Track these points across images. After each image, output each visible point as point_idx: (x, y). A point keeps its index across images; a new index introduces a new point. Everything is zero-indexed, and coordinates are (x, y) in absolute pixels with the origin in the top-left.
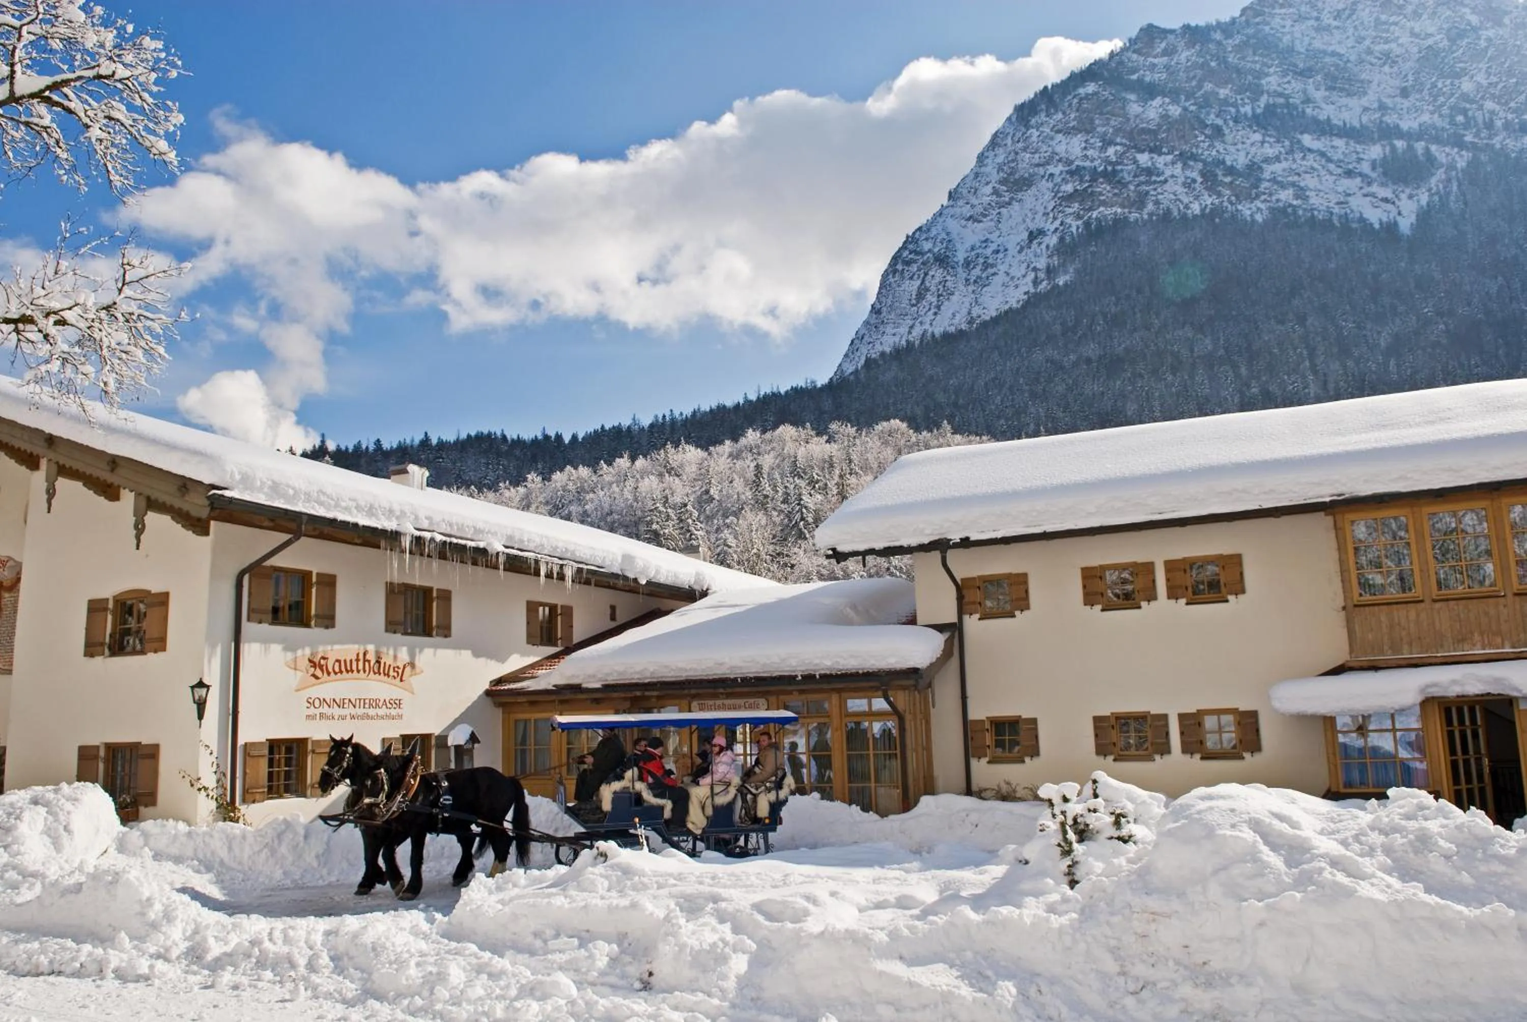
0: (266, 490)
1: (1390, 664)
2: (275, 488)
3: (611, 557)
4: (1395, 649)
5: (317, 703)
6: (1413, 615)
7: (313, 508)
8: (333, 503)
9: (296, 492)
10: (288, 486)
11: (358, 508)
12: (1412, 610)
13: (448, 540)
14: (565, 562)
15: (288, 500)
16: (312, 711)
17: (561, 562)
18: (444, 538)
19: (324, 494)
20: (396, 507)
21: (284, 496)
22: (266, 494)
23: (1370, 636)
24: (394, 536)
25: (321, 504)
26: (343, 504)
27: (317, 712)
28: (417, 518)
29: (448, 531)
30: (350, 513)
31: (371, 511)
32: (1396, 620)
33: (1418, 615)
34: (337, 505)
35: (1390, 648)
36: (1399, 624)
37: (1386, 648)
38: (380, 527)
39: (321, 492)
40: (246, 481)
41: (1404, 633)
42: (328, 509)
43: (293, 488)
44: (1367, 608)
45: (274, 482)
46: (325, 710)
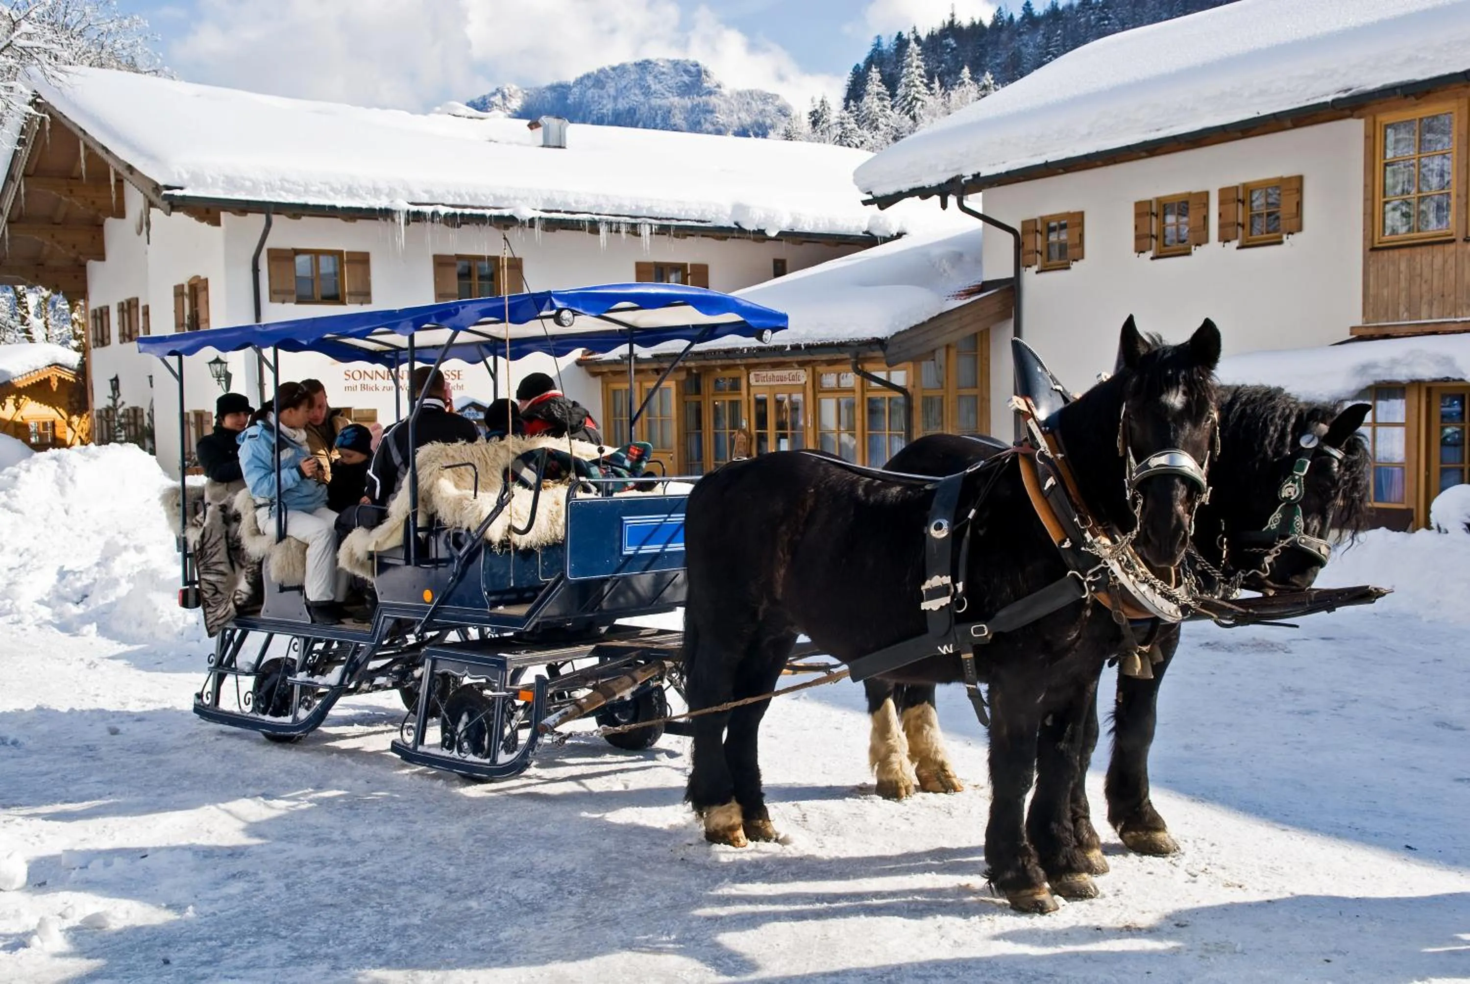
0: (221, 184)
1: (1402, 331)
2: (230, 181)
3: (714, 209)
4: (1413, 311)
5: (357, 375)
6: (1438, 261)
7: (280, 196)
8: (302, 189)
9: (254, 183)
10: (243, 178)
11: (333, 189)
12: (1438, 255)
13: (459, 211)
14: (639, 221)
15: (249, 192)
16: (351, 382)
17: (633, 221)
18: (452, 210)
19: (288, 181)
20: (382, 185)
21: (242, 188)
22: (223, 188)
23: (1386, 292)
24: (387, 214)
25: (288, 191)
26: (314, 189)
27: (358, 383)
28: (411, 193)
29: (458, 202)
30: (326, 196)
31: (351, 192)
32: (1418, 271)
33: (1445, 261)
34: (307, 191)
35: (1408, 310)
36: (1421, 275)
37: (1402, 309)
38: (364, 206)
39: (283, 180)
40: (197, 178)
41: (1425, 288)
42: (299, 195)
43: (250, 180)
44: (1386, 253)
45: (227, 177)
46: (367, 381)
